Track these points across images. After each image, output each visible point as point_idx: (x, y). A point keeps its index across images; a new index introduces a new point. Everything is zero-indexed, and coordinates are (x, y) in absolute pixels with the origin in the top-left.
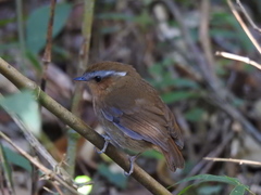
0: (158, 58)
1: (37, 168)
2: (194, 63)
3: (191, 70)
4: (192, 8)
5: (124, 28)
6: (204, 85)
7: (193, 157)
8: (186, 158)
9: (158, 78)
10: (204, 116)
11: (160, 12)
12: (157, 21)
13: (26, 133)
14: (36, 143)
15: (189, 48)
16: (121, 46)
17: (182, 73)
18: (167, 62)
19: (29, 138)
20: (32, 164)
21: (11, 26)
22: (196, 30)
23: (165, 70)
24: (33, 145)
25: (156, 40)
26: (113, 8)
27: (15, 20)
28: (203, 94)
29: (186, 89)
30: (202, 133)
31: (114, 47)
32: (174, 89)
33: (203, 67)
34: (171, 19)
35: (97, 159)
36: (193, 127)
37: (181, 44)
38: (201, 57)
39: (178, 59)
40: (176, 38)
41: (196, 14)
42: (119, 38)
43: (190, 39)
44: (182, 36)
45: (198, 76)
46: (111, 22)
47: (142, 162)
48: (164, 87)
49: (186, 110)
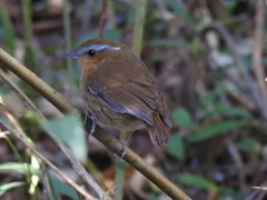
0: (210, 86)
1: (84, 197)
2: (247, 91)
3: (244, 99)
4: (245, 36)
5: (175, 56)
6: (257, 114)
7: (244, 188)
8: (237, 189)
9: (210, 107)
10: (257, 147)
11: (212, 39)
12: (209, 49)
13: (72, 161)
14: (83, 172)
15: (241, 76)
16: (172, 74)
17: (234, 101)
18: (219, 90)
19: (75, 166)
20: (79, 194)
21: (59, 53)
22: (249, 58)
23: (217, 99)
24: (80, 173)
25: (208, 68)
26: (164, 34)
27: (64, 47)
28: (256, 123)
29: (239, 118)
30: (254, 163)
31: (165, 74)
32: (225, 118)
33: (256, 95)
34: (222, 45)
35: (147, 189)
36: (245, 157)
37: (233, 72)
38: (254, 86)
39: (230, 87)
40: (228, 66)
41: (249, 42)
42: (170, 65)
43: (243, 67)
44: (235, 64)
45: (251, 105)
46: (164, 49)
47: (192, 192)
48: (216, 116)
49: (238, 139)
